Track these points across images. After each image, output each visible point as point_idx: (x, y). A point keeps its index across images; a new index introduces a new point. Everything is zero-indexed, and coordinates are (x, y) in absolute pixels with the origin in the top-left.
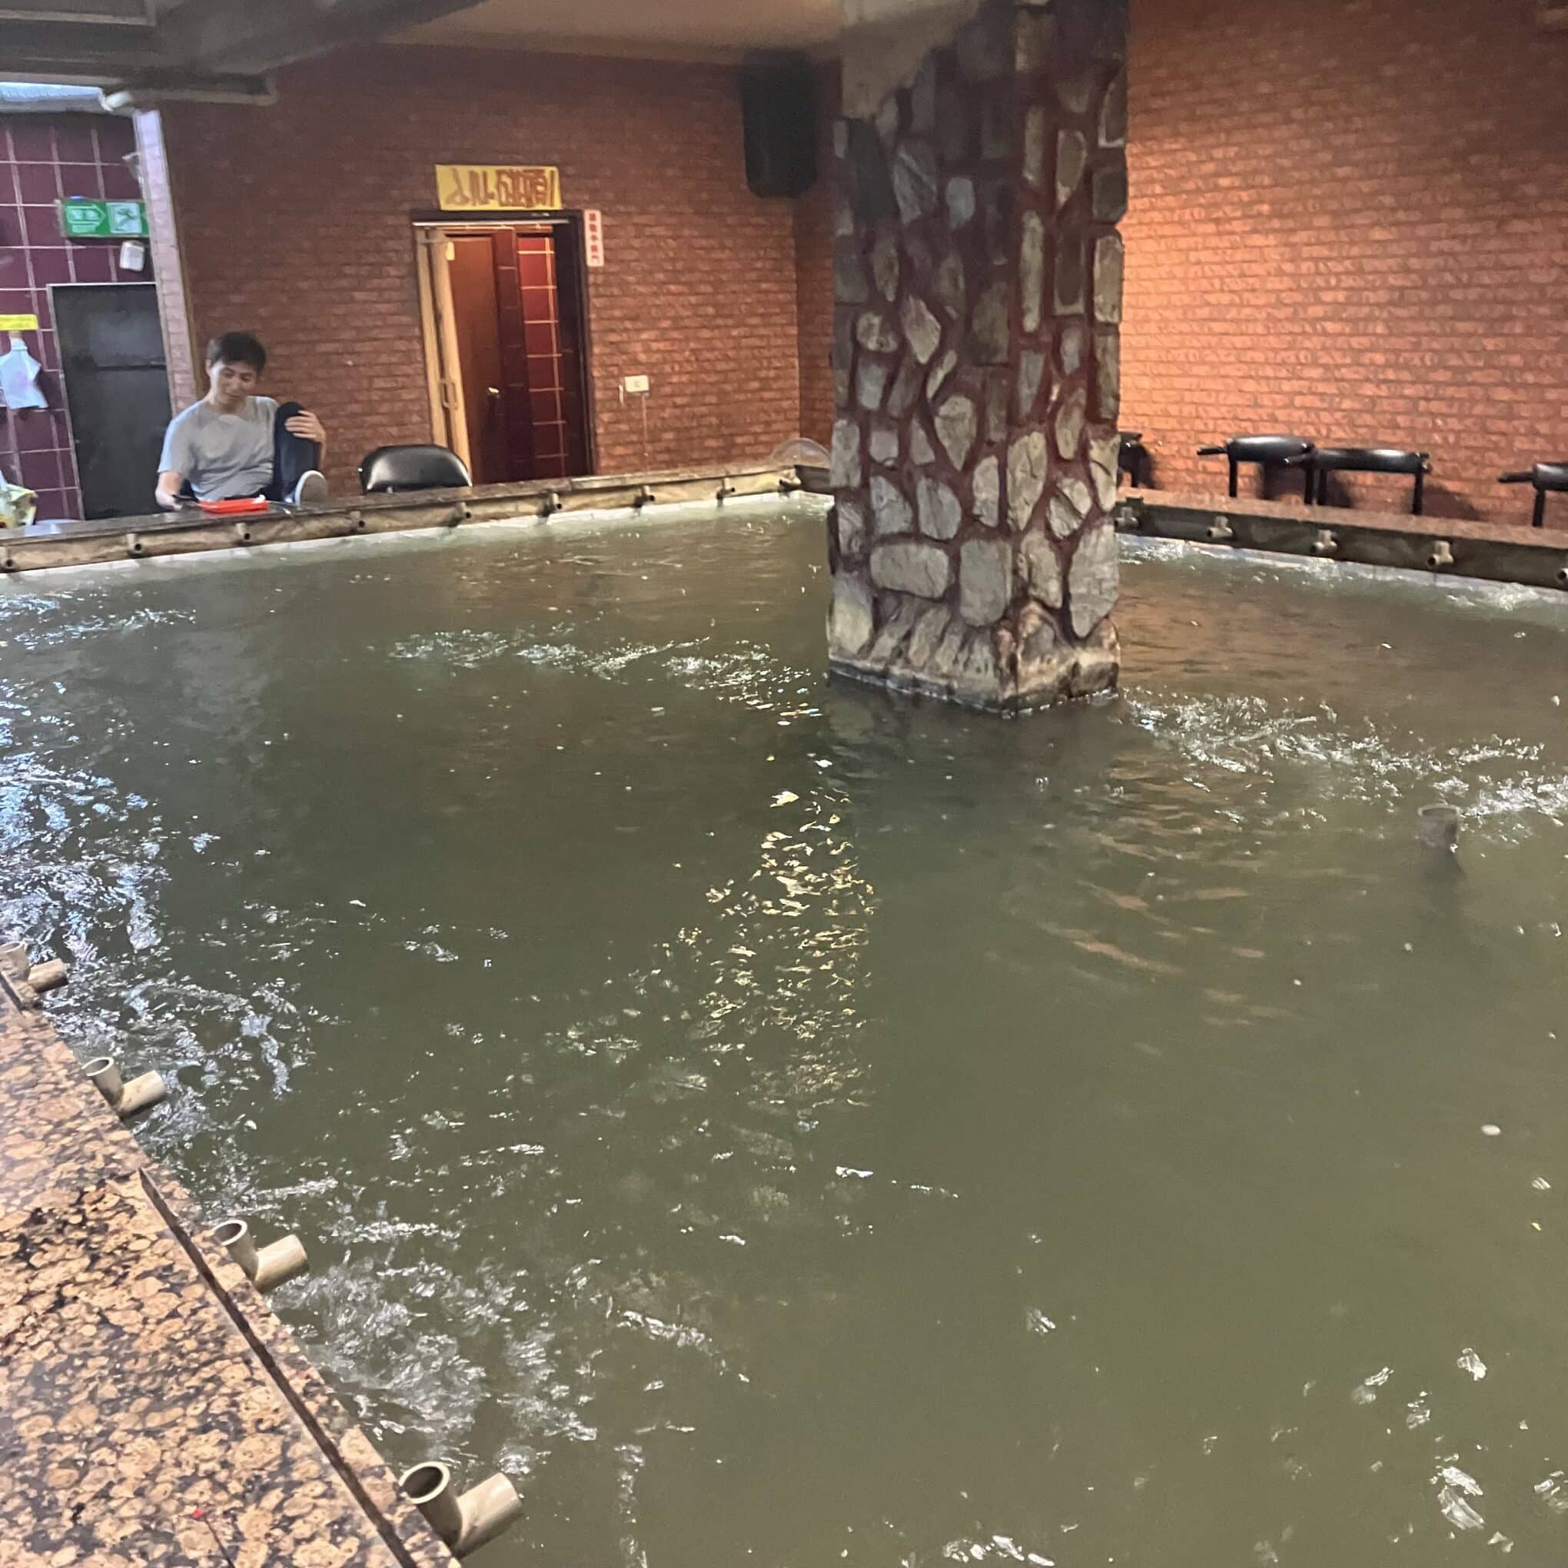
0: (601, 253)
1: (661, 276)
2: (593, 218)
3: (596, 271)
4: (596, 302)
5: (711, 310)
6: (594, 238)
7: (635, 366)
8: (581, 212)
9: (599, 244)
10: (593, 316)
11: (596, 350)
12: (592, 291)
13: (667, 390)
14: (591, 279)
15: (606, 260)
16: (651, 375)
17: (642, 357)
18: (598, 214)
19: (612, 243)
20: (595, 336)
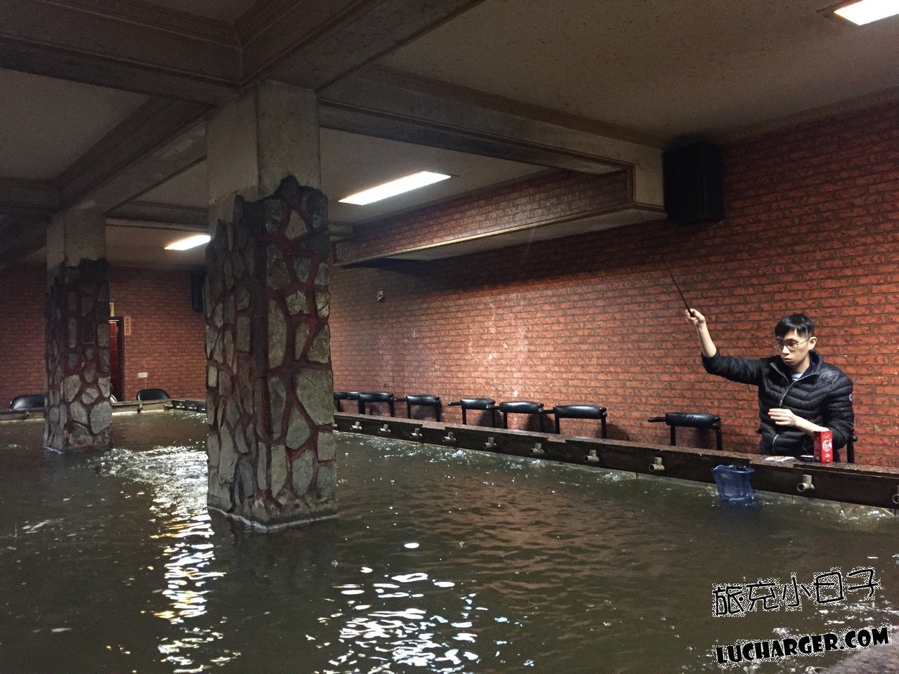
0: (130, 331)
1: (155, 339)
2: (127, 319)
3: (128, 337)
4: (127, 347)
5: (176, 350)
6: (128, 326)
7: (143, 369)
8: (123, 317)
9: (130, 328)
10: (125, 352)
11: (126, 363)
12: (125, 344)
13: (156, 377)
14: (125, 339)
15: (132, 333)
16: (149, 373)
17: (146, 366)
18: (130, 318)
19: (134, 328)
20: (126, 359)
